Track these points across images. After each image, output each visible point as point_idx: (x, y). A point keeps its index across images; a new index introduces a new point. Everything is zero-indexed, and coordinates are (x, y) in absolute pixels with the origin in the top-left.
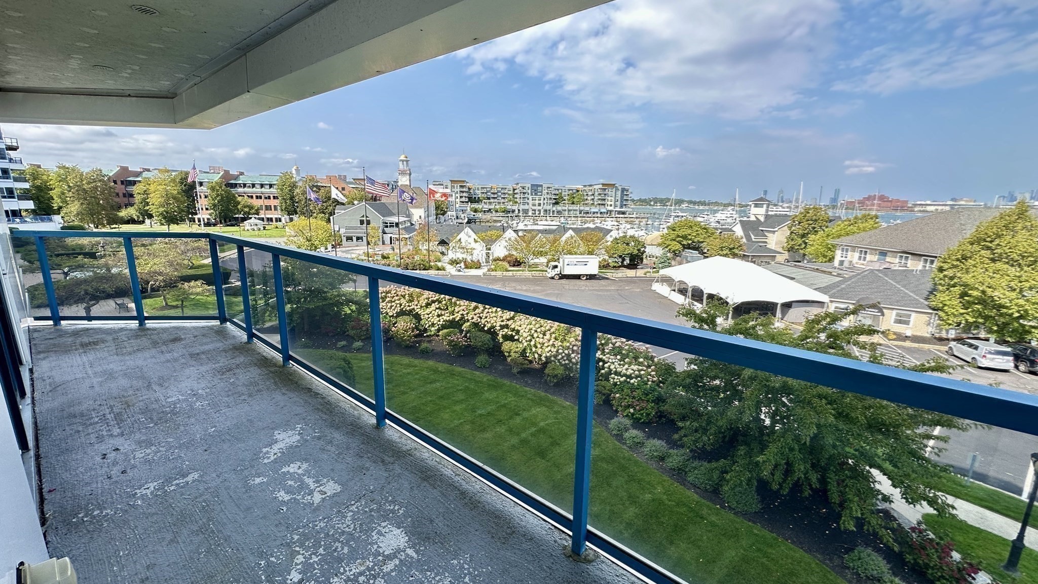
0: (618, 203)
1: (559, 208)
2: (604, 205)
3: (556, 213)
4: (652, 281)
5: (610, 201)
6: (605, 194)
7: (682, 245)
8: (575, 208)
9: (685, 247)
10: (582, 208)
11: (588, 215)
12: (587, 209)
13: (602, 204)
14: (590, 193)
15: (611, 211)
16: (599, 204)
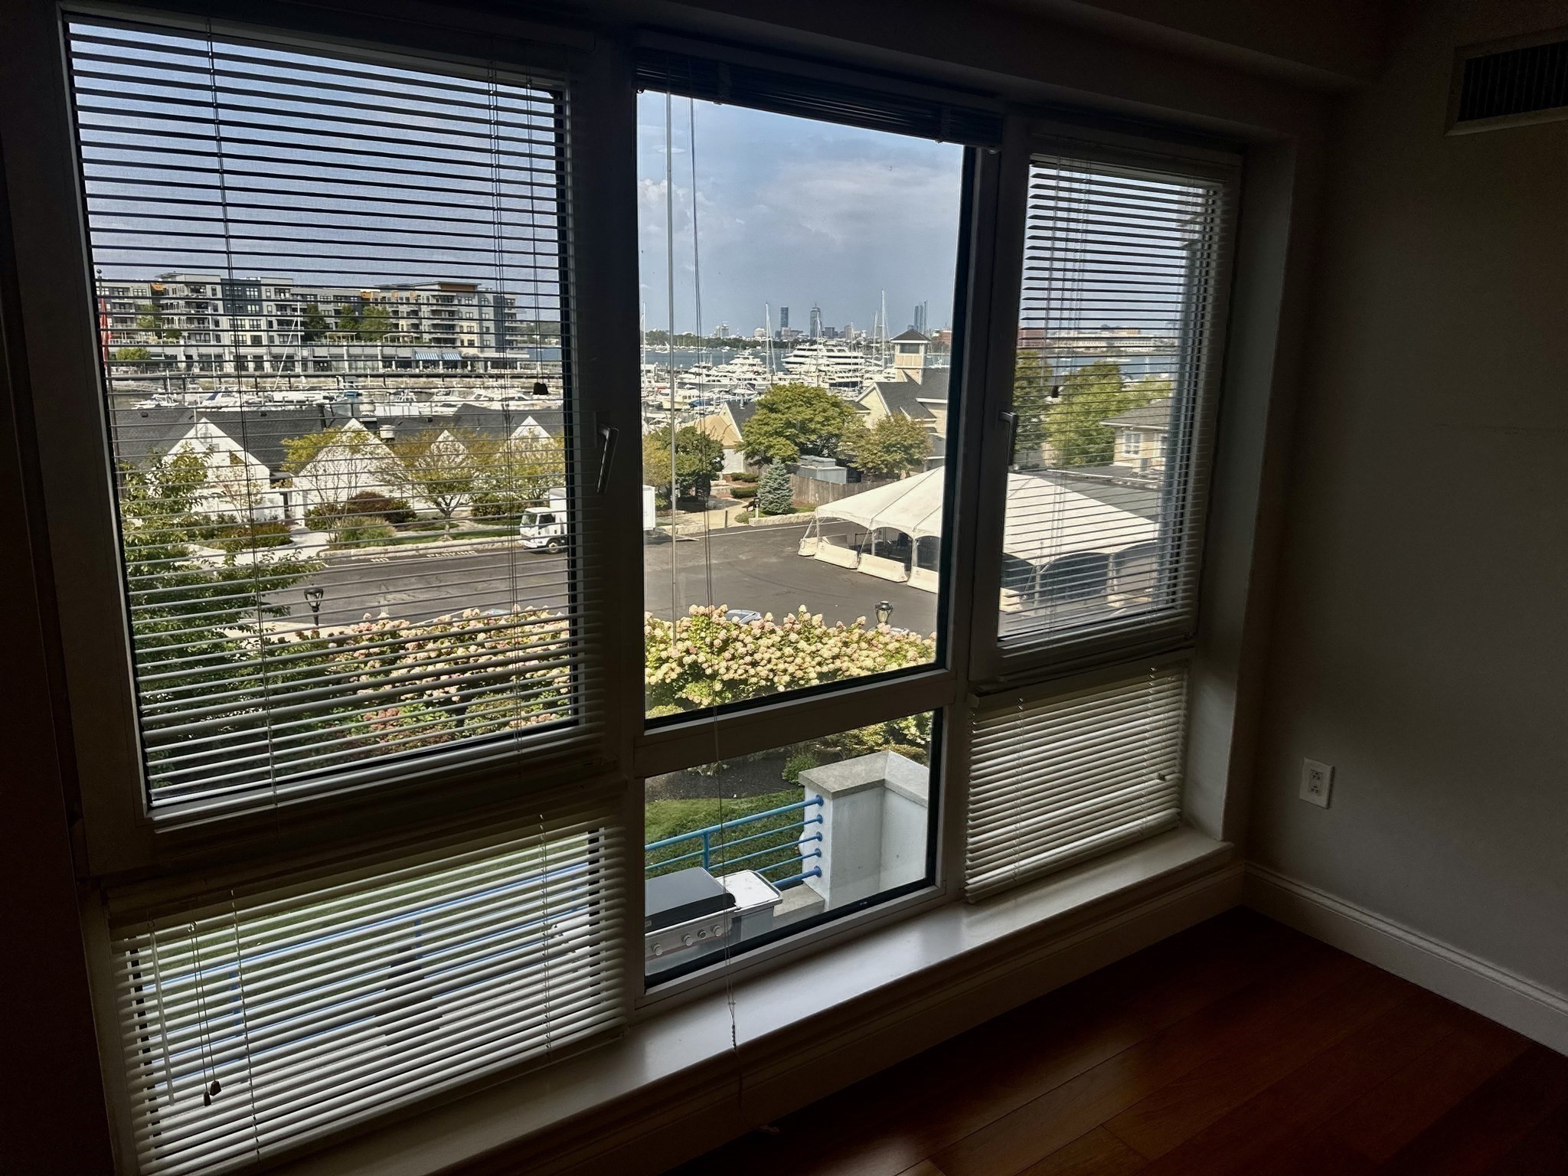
0: (491, 340)
1: (322, 352)
2: (453, 341)
3: (310, 365)
4: (796, 533)
5: (467, 329)
6: (452, 313)
7: (796, 444)
8: (369, 351)
9: (804, 450)
10: (389, 351)
11: (409, 371)
12: (405, 353)
13: (446, 341)
14: (404, 309)
15: (474, 359)
16: (438, 340)
